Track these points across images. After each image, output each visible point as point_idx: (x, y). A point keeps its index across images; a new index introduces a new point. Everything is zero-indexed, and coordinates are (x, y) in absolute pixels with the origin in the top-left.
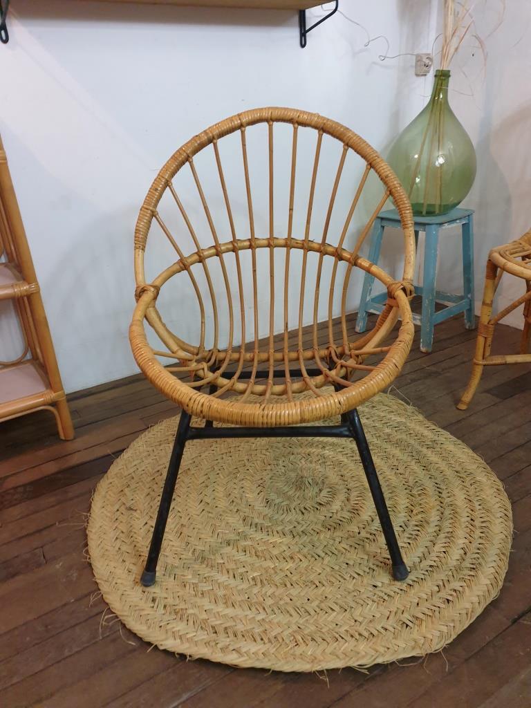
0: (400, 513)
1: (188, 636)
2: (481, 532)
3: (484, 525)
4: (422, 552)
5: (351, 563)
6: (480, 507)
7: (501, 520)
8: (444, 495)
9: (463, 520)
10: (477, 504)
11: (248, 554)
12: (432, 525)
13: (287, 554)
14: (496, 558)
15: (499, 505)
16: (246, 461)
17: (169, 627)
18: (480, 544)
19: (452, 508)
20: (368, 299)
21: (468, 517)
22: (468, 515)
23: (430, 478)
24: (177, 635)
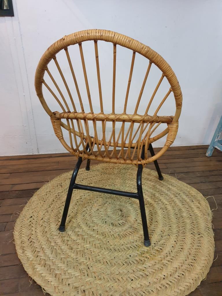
0: (138, 251)
1: (23, 235)
2: (161, 287)
3: (167, 285)
4: (123, 272)
5: (93, 253)
6: (177, 277)
7: (179, 291)
8: (168, 258)
9: (160, 275)
10: (177, 274)
12: (144, 266)
13: (79, 233)
15: (188, 284)
17: (23, 228)
18: (152, 291)
19: (162, 266)
20: (216, 140)
21: (164, 276)
22: (166, 275)
23: (173, 247)
24: (21, 233)
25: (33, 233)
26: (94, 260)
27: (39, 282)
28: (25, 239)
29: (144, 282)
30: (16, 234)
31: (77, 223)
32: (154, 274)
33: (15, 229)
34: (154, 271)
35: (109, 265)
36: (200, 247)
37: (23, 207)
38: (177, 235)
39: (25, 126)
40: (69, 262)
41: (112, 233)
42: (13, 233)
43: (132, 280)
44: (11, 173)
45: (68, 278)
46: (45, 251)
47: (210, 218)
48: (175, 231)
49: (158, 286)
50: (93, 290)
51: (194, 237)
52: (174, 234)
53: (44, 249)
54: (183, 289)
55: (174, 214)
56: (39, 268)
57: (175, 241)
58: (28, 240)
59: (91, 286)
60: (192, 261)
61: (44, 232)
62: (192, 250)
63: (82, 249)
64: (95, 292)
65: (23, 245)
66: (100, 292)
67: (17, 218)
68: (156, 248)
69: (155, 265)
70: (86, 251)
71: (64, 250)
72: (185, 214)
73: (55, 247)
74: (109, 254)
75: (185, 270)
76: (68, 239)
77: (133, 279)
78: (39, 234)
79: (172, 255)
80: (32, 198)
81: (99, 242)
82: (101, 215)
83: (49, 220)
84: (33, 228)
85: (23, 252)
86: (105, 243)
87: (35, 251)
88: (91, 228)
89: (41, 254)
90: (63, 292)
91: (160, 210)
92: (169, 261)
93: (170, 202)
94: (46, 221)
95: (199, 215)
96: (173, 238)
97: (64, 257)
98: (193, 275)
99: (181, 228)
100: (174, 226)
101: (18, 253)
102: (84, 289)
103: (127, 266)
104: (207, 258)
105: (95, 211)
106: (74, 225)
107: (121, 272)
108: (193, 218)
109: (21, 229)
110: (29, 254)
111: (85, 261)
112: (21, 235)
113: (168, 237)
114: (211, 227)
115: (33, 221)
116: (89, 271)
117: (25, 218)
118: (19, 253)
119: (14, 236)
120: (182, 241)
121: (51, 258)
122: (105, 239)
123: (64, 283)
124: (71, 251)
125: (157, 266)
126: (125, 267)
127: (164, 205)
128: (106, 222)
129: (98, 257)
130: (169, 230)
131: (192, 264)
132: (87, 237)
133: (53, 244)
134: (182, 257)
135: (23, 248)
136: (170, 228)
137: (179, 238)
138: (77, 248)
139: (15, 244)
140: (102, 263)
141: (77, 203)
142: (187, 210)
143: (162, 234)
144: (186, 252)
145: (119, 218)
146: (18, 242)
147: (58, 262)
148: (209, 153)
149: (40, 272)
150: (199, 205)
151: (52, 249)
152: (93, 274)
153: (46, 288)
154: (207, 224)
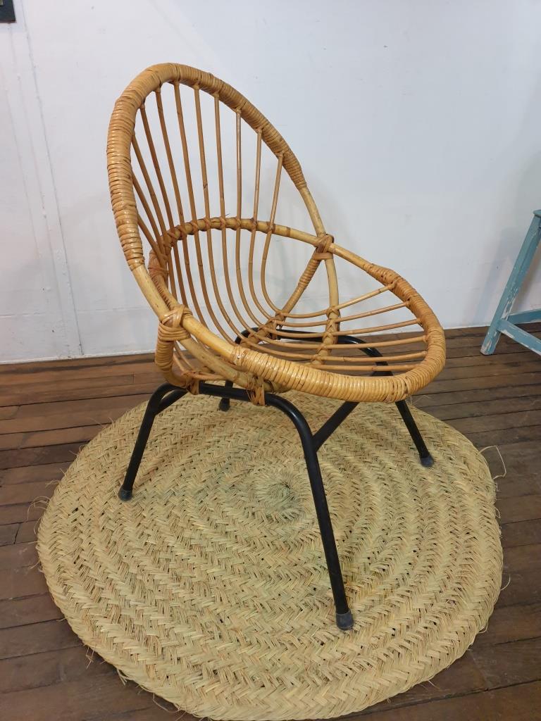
1: (60, 553)
2: (387, 655)
3: (400, 650)
4: (302, 626)
5: (229, 587)
6: (423, 630)
7: (429, 661)
8: (402, 590)
9: (383, 628)
10: (422, 623)
11: (167, 523)
13: (193, 542)
14: (364, 690)
15: (448, 644)
16: (262, 443)
17: (60, 537)
18: (368, 664)
19: (388, 608)
20: (503, 316)
21: (394, 629)
22: (397, 627)
23: (410, 564)
24: (54, 546)
25: (85, 546)
26: (234, 603)
27: (109, 656)
28: (67, 561)
29: (350, 647)
30: (44, 550)
31: (187, 518)
32: (372, 628)
33: (40, 540)
34: (370, 620)
35: (267, 612)
36: (471, 561)
37: (54, 487)
38: (418, 536)
39: (49, 291)
40: (175, 610)
41: (269, 539)
42: (37, 548)
43: (322, 644)
44: (20, 406)
45: (175, 646)
46: (117, 587)
47: (490, 496)
48: (412, 527)
49: (380, 653)
50: (234, 668)
51: (458, 540)
52: (412, 535)
53: (113, 582)
54: (437, 655)
55: (409, 489)
56: (106, 626)
57: (415, 551)
58: (75, 563)
59: (229, 661)
60: (455, 593)
61: (111, 545)
62: (453, 568)
63: (204, 578)
64: (239, 674)
65: (64, 575)
66: (251, 673)
67: (42, 512)
68: (372, 568)
69: (372, 607)
70: (213, 582)
71: (161, 583)
72: (433, 490)
73: (139, 577)
74: (266, 588)
75: (440, 612)
76: (168, 556)
77: (325, 640)
78: (100, 550)
79: (410, 581)
80: (73, 465)
81: (241, 561)
82: (243, 498)
83: (119, 516)
84: (82, 536)
85: (65, 592)
86: (255, 562)
87: (94, 588)
88: (219, 530)
89: (107, 594)
90: (168, 677)
91: (376, 481)
92: (402, 596)
93: (400, 464)
94: (112, 518)
95: (466, 489)
96: (410, 544)
97: (162, 598)
98: (459, 622)
99: (426, 522)
100: (411, 517)
101: (53, 594)
102: (214, 667)
103: (308, 613)
104: (486, 585)
105: (227, 489)
106: (180, 524)
107: (297, 626)
108: (454, 496)
109: (54, 540)
110: (80, 594)
111: (212, 606)
112: (54, 552)
113: (399, 542)
114: (493, 515)
115: (81, 519)
116: (222, 628)
117: (62, 512)
118: (57, 595)
119: (40, 555)
120: (431, 549)
121: (132, 603)
122: (255, 554)
123: (168, 656)
124: (178, 583)
125: (378, 609)
126: (305, 614)
127: (385, 470)
128: (253, 514)
129: (241, 595)
130: (400, 526)
131: (453, 599)
132: (212, 550)
133: (133, 570)
134: (432, 584)
135: (63, 583)
136: (402, 521)
137: (423, 543)
138: (191, 577)
139: (43, 574)
140: (252, 608)
141: (183, 473)
142: (440, 479)
143: (385, 537)
144: (440, 572)
145: (284, 502)
146: (49, 569)
147: (149, 611)
148: (487, 347)
149: (110, 635)
150: (464, 467)
151: (133, 582)
152: (233, 634)
153: (126, 671)
154: (484, 509)
